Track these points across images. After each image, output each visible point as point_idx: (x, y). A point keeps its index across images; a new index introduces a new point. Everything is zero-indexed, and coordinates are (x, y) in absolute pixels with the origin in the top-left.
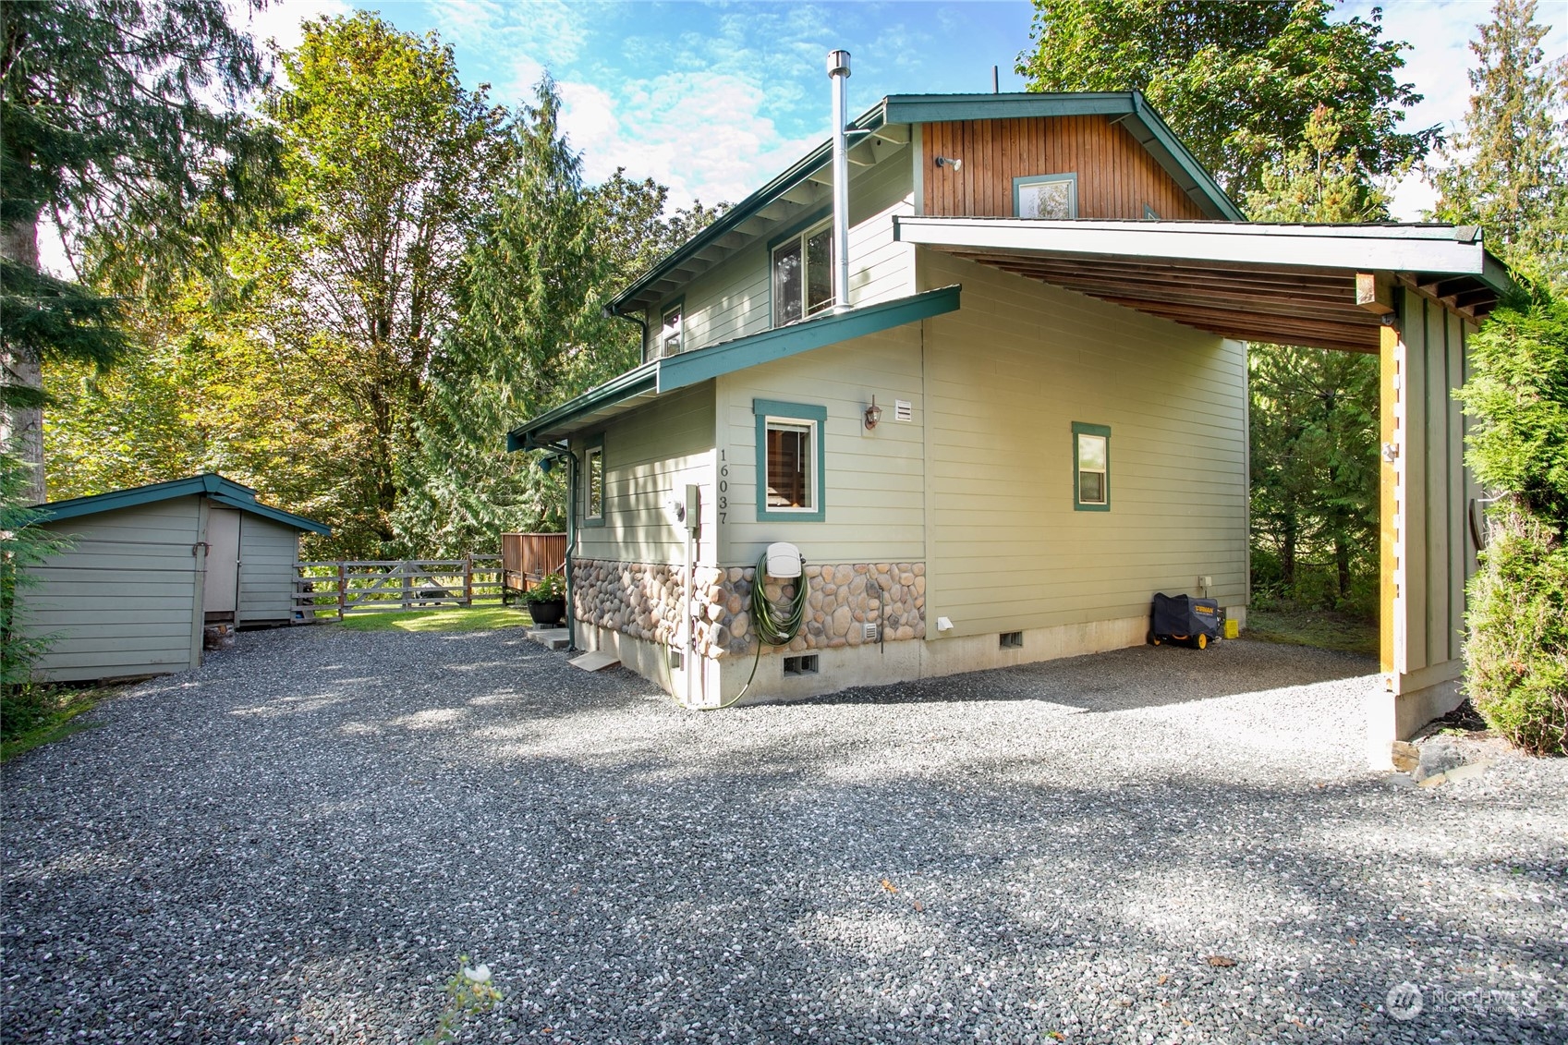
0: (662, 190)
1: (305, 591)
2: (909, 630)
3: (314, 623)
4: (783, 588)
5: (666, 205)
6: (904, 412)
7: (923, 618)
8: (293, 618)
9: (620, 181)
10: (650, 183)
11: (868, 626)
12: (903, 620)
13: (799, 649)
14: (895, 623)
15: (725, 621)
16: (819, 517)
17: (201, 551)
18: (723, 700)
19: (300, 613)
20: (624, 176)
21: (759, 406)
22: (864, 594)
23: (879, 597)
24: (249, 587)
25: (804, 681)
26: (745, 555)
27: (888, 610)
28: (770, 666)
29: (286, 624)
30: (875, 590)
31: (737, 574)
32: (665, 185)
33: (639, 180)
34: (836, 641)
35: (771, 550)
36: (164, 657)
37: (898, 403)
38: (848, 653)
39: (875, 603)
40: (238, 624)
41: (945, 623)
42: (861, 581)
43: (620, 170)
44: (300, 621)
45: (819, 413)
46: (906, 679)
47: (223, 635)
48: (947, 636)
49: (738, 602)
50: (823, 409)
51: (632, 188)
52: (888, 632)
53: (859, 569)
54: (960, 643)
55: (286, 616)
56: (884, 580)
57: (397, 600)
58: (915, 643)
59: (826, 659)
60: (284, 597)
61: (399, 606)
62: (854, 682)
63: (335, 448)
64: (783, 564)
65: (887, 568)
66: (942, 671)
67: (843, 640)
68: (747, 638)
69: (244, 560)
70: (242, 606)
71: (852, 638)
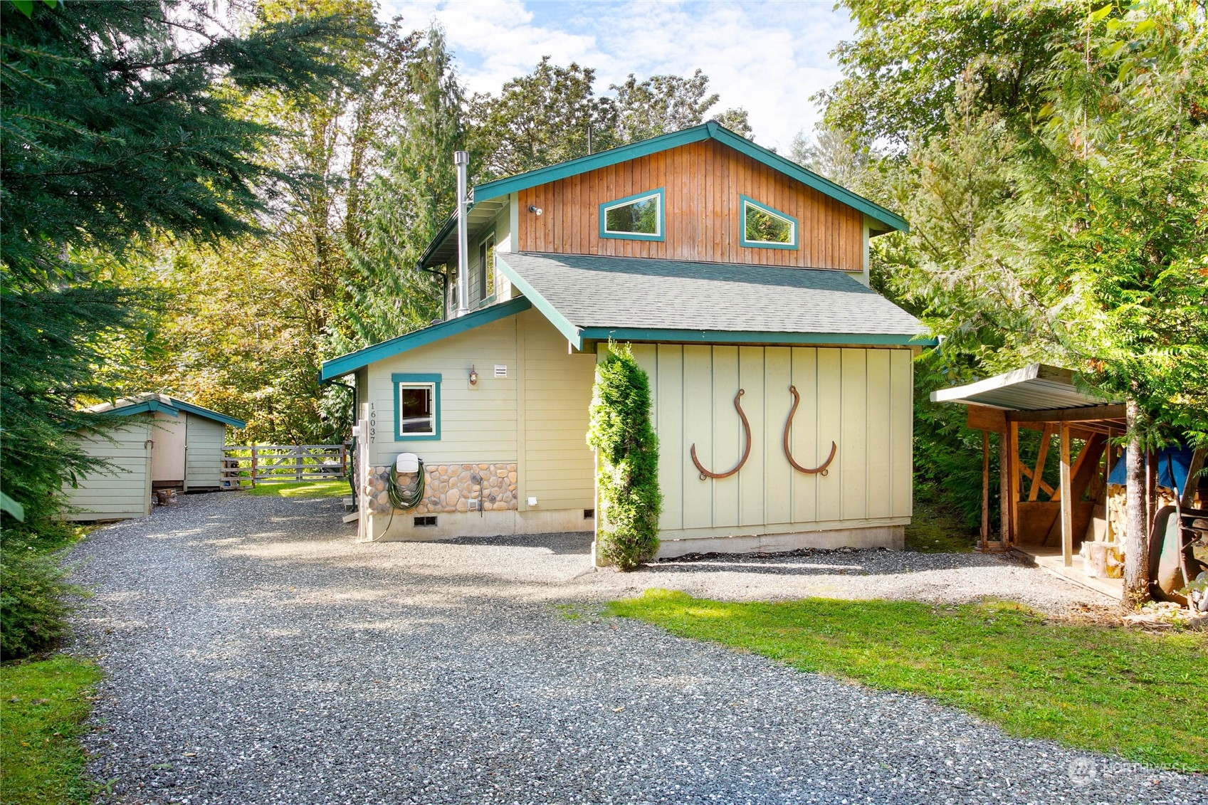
0: (588, 73)
1: (232, 467)
2: (503, 504)
3: (236, 490)
4: (412, 478)
5: (594, 86)
6: (501, 372)
7: (515, 497)
8: (222, 486)
9: (546, 69)
10: (575, 67)
11: (470, 501)
12: (498, 498)
13: (422, 512)
14: (493, 500)
15: (374, 496)
16: (438, 437)
17: (149, 445)
18: (374, 537)
19: (228, 482)
20: (549, 63)
21: (396, 378)
22: (470, 482)
23: (480, 484)
24: (193, 464)
25: (427, 530)
26: (385, 460)
27: (486, 492)
28: (404, 521)
29: (217, 489)
30: (477, 480)
31: (381, 470)
32: (590, 67)
33: (565, 66)
34: (448, 509)
35: (400, 457)
36: (130, 508)
37: (497, 367)
38: (458, 516)
39: (477, 487)
40: (186, 489)
41: (532, 501)
42: (467, 474)
43: (545, 58)
44: (226, 488)
45: (437, 378)
46: (503, 534)
47: (169, 497)
48: (536, 509)
49: (381, 485)
50: (440, 376)
51: (558, 73)
52: (487, 505)
53: (467, 467)
54: (549, 514)
55: (217, 484)
56: (482, 474)
57: (292, 474)
58: (511, 513)
59: (442, 519)
60: (216, 471)
61: (294, 478)
62: (463, 534)
63: (275, 349)
64: (407, 464)
65: (486, 467)
66: (531, 531)
67: (453, 508)
68: (388, 505)
69: (190, 445)
70: (189, 477)
71: (459, 507)
